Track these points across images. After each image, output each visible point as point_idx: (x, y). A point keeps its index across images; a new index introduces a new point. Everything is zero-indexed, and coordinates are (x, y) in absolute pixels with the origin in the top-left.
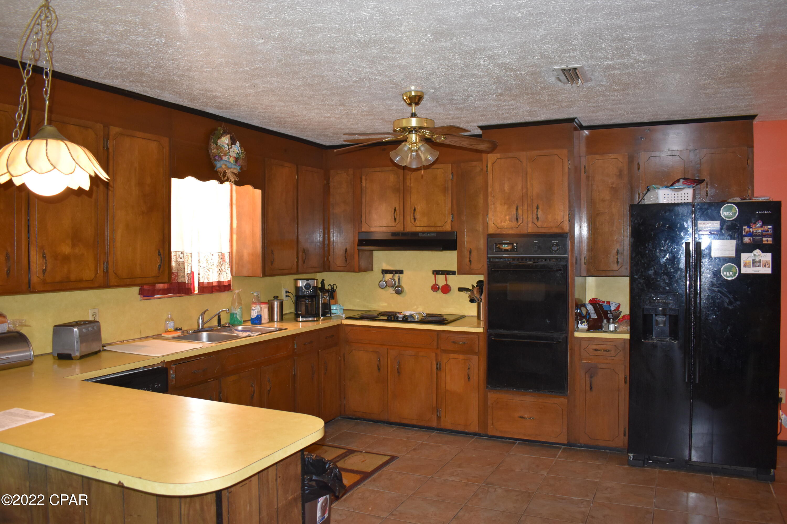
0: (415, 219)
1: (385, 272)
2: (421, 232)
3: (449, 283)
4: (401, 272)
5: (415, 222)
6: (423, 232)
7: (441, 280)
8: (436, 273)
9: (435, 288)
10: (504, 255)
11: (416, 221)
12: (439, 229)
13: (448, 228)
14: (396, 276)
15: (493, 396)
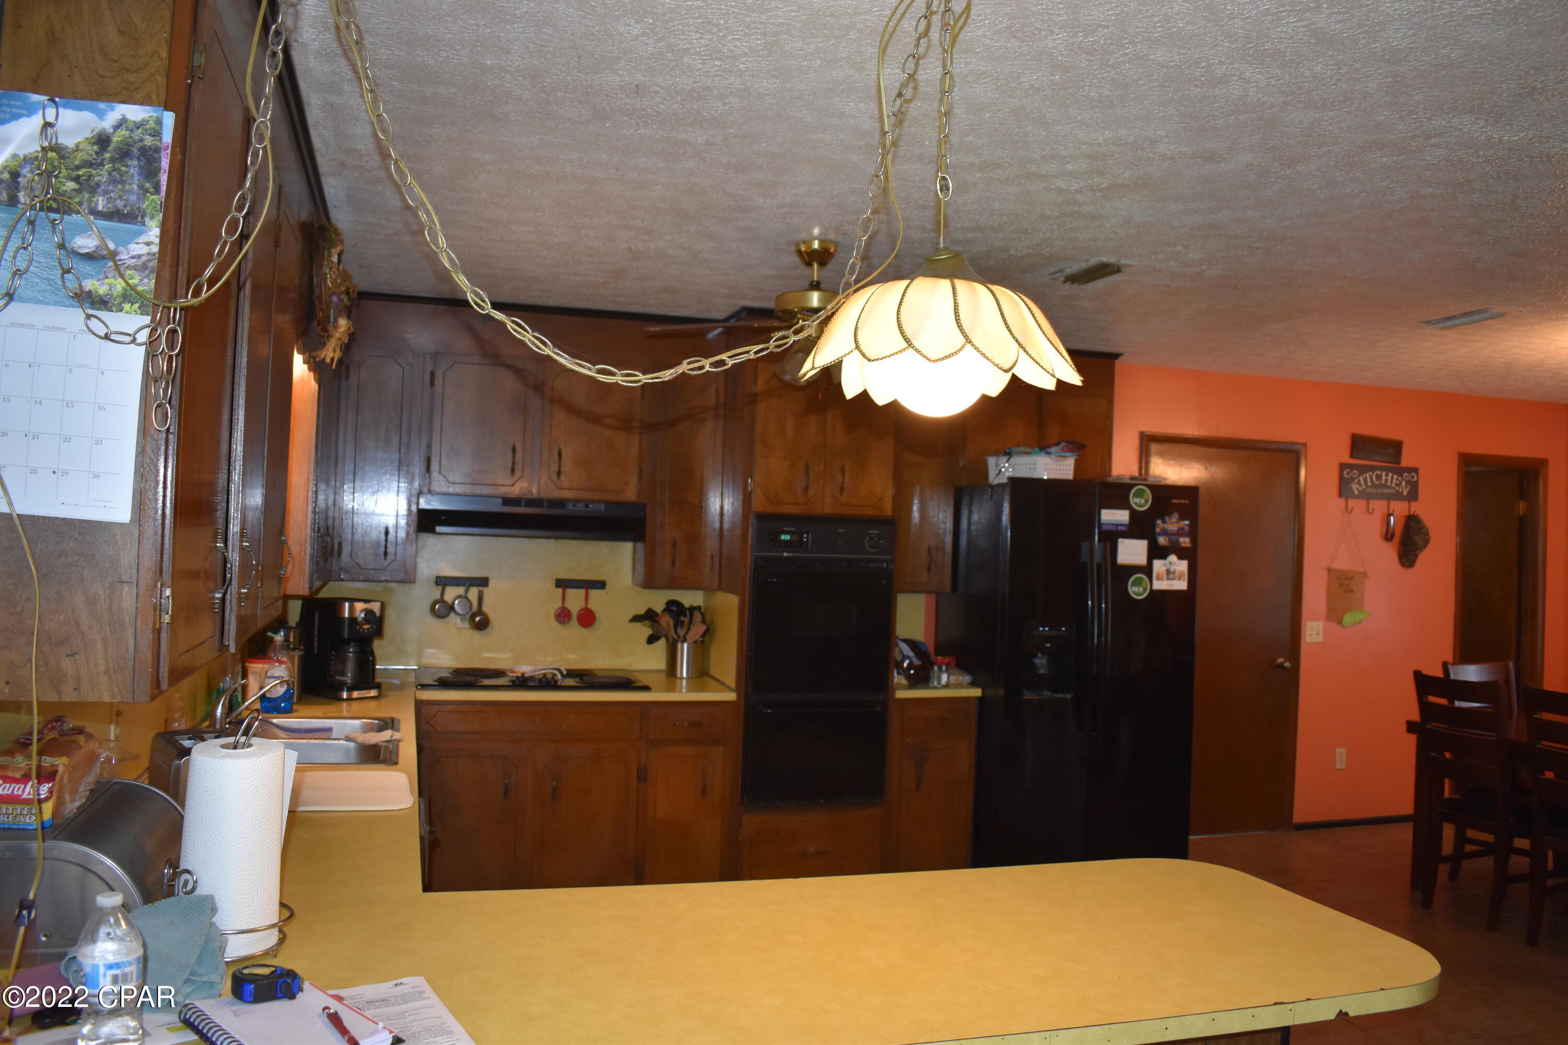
0: (559, 473)
1: (442, 582)
2: (570, 500)
3: (591, 606)
4: (483, 582)
5: (559, 478)
6: (576, 502)
7: (575, 600)
8: (562, 584)
9: (563, 616)
10: (785, 554)
11: (562, 477)
12: (610, 497)
13: (631, 494)
14: (473, 593)
15: (752, 822)
